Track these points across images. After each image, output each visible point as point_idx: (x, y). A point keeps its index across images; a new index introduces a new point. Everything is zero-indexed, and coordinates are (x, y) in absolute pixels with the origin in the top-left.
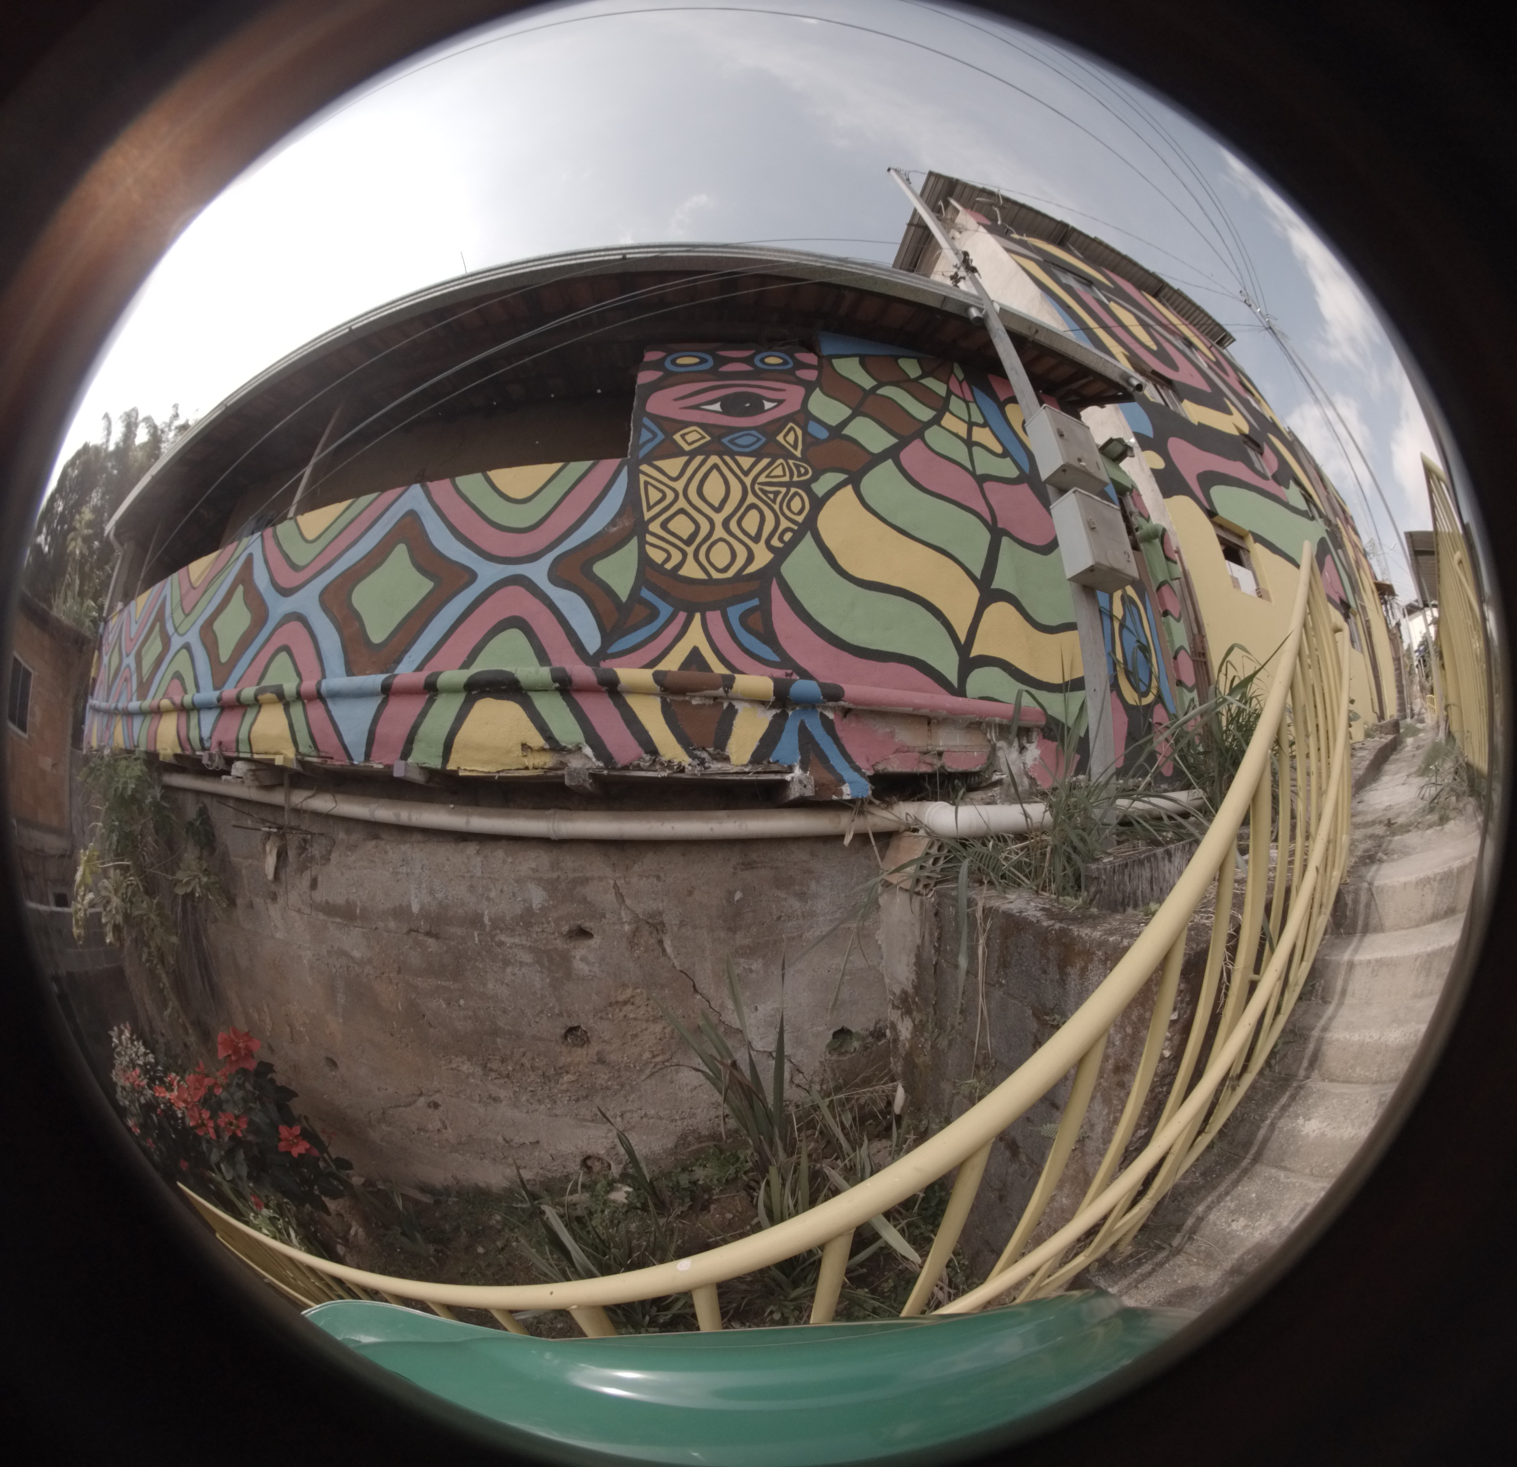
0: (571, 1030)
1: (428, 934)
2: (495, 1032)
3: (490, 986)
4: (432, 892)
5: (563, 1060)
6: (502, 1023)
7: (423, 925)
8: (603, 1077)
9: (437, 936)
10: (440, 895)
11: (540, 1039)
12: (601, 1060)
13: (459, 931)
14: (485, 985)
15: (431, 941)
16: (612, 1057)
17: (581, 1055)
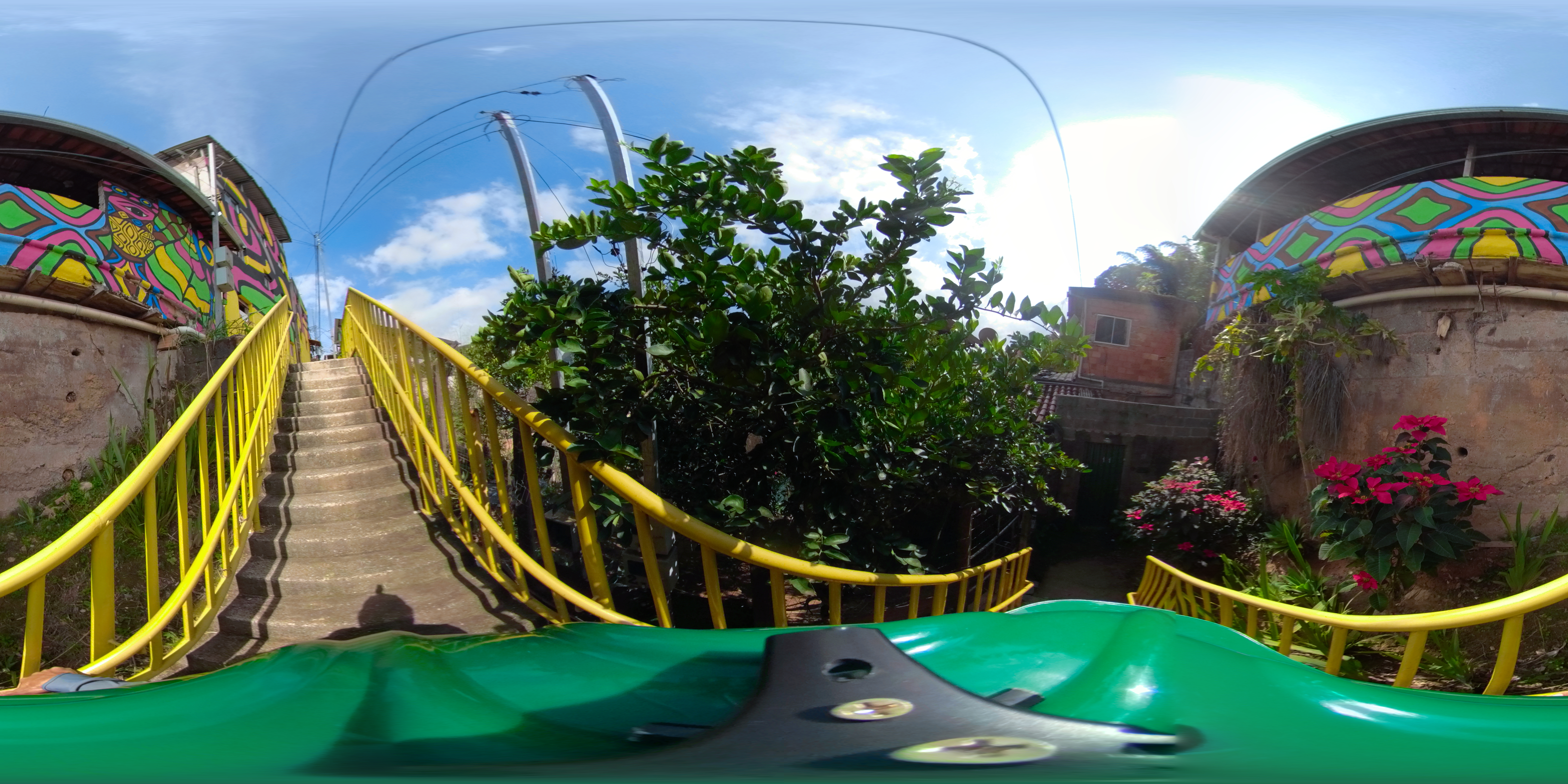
0: (70, 394)
1: (7, 351)
2: (37, 398)
3: (38, 374)
4: (13, 332)
5: (66, 409)
6: (41, 392)
7: (6, 347)
8: (79, 415)
9: (12, 352)
10: (18, 333)
11: (57, 399)
12: (80, 409)
13: (26, 349)
14: (35, 374)
15: (8, 354)
16: (83, 406)
17: (72, 406)
